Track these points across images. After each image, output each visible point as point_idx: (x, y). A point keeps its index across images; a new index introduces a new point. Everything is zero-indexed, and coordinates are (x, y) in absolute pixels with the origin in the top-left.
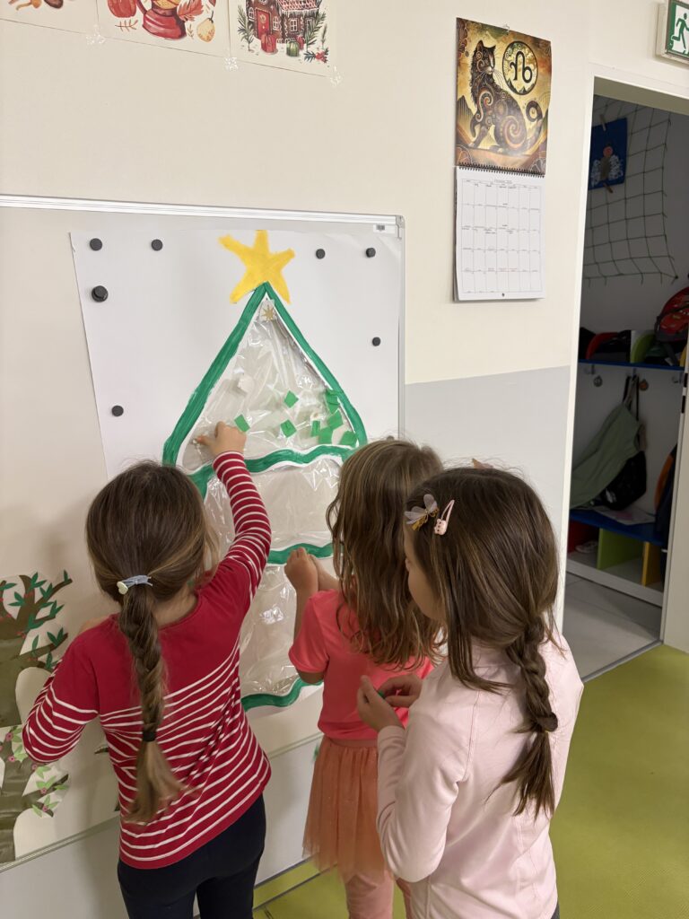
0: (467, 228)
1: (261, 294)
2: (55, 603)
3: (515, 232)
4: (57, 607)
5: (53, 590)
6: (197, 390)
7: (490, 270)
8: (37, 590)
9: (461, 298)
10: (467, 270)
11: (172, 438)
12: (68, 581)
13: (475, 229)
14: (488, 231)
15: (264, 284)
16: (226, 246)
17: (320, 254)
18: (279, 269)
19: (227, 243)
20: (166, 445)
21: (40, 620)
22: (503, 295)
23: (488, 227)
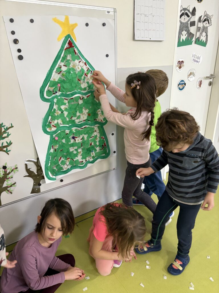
0: (138, 14)
1: (67, 38)
2: (8, 133)
3: (155, 16)
4: (9, 134)
5: (8, 129)
6: (49, 71)
7: (146, 30)
8: (3, 128)
9: (136, 39)
10: (138, 29)
11: (42, 87)
12: (12, 127)
13: (141, 14)
14: (145, 15)
15: (68, 35)
16: (55, 21)
17: (87, 25)
18: (73, 30)
19: (55, 20)
20: (40, 89)
21: (4, 137)
22: (150, 39)
23: (145, 14)
